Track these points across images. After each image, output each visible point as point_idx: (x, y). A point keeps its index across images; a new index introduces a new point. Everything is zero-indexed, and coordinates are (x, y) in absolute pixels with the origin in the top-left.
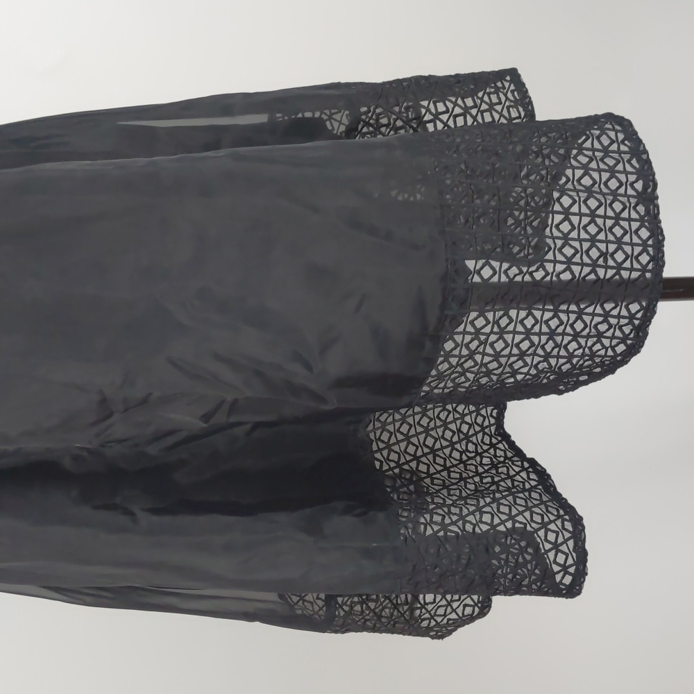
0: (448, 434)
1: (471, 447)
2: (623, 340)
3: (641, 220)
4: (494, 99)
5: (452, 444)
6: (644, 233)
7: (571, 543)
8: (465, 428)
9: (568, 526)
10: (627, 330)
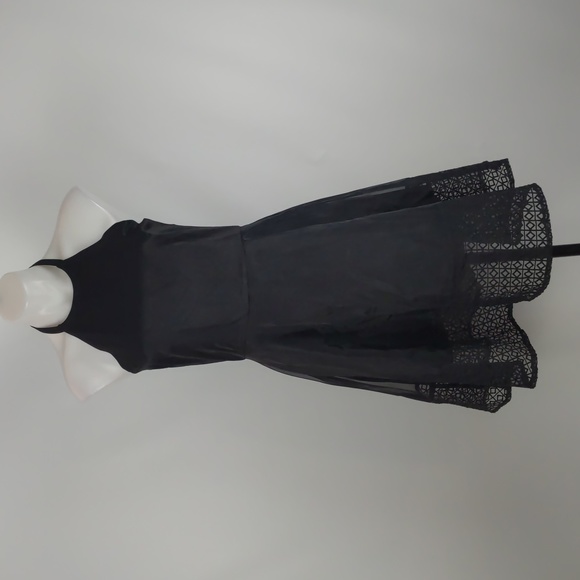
0: (481, 319)
1: (493, 325)
2: (540, 278)
3: (542, 230)
4: (495, 174)
5: (484, 324)
6: (543, 236)
7: (530, 365)
8: (490, 317)
9: (530, 358)
10: (540, 275)
